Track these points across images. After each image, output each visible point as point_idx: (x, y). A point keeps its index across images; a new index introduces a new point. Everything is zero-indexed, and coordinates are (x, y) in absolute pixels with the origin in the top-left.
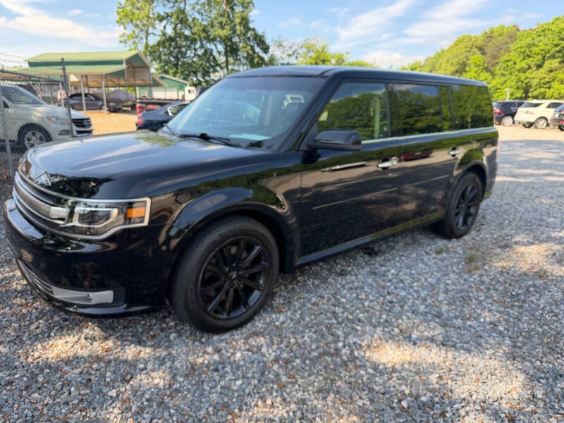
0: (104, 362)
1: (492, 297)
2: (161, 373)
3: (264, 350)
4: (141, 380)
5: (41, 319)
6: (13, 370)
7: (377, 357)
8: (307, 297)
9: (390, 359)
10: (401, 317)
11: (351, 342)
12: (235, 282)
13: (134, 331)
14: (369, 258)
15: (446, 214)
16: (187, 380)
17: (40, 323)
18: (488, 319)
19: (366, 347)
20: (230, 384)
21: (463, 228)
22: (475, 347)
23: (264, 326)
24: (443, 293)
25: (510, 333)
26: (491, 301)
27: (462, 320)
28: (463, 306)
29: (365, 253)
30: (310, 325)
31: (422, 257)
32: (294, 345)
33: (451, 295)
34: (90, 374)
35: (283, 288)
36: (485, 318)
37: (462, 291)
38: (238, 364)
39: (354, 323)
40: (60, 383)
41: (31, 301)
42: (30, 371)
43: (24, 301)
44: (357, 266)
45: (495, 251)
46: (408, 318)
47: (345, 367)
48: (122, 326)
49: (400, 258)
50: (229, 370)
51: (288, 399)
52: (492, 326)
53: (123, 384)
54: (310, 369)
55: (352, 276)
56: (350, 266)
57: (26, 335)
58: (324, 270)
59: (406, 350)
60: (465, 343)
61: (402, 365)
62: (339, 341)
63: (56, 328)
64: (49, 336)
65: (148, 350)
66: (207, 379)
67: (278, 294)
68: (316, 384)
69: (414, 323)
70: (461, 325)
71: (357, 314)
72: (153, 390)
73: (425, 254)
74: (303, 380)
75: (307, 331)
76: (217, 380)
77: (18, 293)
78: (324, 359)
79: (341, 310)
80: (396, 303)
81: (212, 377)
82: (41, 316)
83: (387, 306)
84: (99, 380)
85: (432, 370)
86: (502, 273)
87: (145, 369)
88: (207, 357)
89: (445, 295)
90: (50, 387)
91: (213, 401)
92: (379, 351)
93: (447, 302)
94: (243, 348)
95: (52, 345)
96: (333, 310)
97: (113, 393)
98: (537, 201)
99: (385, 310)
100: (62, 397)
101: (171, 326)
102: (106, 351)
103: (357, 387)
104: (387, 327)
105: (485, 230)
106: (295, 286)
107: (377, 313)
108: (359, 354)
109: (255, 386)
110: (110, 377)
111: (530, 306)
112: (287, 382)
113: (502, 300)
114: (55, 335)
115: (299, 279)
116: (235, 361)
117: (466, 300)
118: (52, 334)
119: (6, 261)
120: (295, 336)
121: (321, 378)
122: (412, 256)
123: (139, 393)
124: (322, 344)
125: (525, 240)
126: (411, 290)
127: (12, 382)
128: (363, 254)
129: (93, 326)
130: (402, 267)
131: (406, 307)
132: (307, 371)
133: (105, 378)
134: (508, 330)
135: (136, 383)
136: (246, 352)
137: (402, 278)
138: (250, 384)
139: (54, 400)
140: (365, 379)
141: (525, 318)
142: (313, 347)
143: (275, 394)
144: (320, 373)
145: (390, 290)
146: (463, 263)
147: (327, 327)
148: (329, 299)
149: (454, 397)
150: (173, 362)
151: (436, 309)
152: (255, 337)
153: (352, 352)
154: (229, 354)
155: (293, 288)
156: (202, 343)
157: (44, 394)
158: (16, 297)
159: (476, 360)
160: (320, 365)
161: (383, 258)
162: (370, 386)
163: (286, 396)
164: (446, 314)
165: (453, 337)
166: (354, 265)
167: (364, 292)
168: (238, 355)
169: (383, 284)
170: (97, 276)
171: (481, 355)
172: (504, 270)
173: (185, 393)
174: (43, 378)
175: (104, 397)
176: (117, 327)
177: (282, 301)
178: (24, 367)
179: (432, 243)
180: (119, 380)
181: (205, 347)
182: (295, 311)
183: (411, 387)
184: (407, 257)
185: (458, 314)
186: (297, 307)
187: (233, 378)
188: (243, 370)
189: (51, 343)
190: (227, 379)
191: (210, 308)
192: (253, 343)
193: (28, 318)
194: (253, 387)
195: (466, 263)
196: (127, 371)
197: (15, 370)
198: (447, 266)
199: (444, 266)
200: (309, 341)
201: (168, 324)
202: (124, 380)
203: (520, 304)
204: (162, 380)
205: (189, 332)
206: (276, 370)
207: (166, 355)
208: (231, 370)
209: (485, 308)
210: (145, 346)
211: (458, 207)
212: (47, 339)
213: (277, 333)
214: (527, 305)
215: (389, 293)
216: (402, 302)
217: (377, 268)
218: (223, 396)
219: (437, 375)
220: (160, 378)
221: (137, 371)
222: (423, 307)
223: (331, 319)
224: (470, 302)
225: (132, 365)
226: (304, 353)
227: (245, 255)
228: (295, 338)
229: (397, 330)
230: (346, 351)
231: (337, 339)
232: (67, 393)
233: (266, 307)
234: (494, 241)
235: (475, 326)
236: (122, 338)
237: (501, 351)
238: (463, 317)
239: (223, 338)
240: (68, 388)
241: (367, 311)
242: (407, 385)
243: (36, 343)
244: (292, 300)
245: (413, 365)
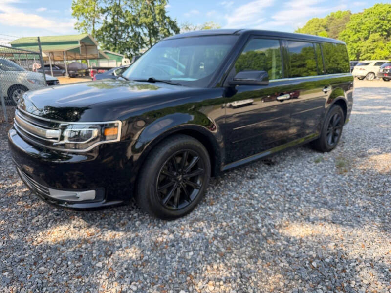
0: (90, 243)
1: (360, 190)
2: (133, 249)
3: (205, 230)
4: (119, 255)
5: (39, 215)
6: (23, 251)
7: (288, 233)
8: (230, 194)
9: (297, 233)
10: (299, 206)
11: (267, 223)
12: (181, 183)
13: (109, 221)
14: (269, 167)
15: (322, 134)
16: (153, 253)
17: (39, 218)
18: (361, 205)
19: (278, 227)
20: (185, 255)
21: (332, 145)
22: (356, 224)
23: (202, 214)
24: (326, 188)
25: (379, 214)
26: (360, 192)
27: (342, 205)
28: (341, 196)
29: (265, 164)
30: (235, 213)
31: (306, 165)
32: (226, 226)
33: (331, 189)
34: (81, 252)
35: (211, 189)
36: (359, 204)
37: (339, 186)
38: (188, 241)
39: (266, 210)
40: (60, 259)
41: (30, 203)
42: (36, 251)
43: (25, 203)
44: (261, 172)
45: (356, 160)
46: (305, 206)
47: (266, 241)
48: (100, 217)
49: (291, 166)
50: (182, 246)
51: (229, 264)
52: (365, 209)
53: (106, 258)
54: (241, 243)
55: (259, 179)
56: (256, 172)
57: (30, 226)
58: (238, 176)
59: (307, 227)
60: (349, 221)
61: (307, 238)
62: (258, 222)
63: (51, 221)
64: (47, 227)
65: (121, 234)
66: (167, 252)
67: (208, 193)
68: (247, 253)
69: (310, 209)
70: (343, 209)
71: (268, 204)
72: (128, 261)
73: (307, 163)
74: (237, 251)
75: (234, 217)
76: (175, 253)
77: (21, 198)
78: (250, 236)
79: (256, 202)
80: (294, 196)
81: (171, 250)
82: (39, 213)
83: (288, 198)
84: (88, 256)
85: (329, 240)
86: (364, 174)
87: (121, 246)
88: (165, 236)
89: (327, 189)
90: (53, 262)
91: (175, 267)
92: (288, 229)
93: (329, 194)
94: (189, 230)
95: (50, 233)
96: (250, 202)
97: (100, 264)
98: (377, 126)
99: (287, 201)
100: (63, 268)
101: (136, 217)
102: (90, 236)
103: (277, 254)
104: (291, 212)
105: (346, 146)
106: (220, 187)
107: (282, 203)
108: (274, 231)
109: (203, 256)
110: (96, 253)
111: (388, 195)
112: (226, 252)
113: (368, 192)
114: (51, 226)
115: (222, 182)
116: (185, 239)
117: (343, 192)
118: (49, 225)
119: (9, 176)
120: (226, 220)
121: (250, 249)
122: (299, 165)
123: (119, 264)
124: (246, 226)
125: (376, 152)
126: (303, 187)
127: (24, 260)
128: (263, 164)
129: (78, 219)
130: (293, 172)
131: (302, 199)
132: (238, 244)
133: (92, 254)
134: (377, 212)
135: (116, 257)
136: (192, 233)
137: (295, 179)
138: (199, 254)
139: (57, 271)
140: (282, 248)
141: (387, 203)
142: (240, 227)
143: (218, 261)
144: (248, 245)
145: (288, 187)
146: (335, 168)
147: (247, 213)
148: (245, 195)
149: (348, 258)
150: (141, 241)
151: (323, 199)
152: (197, 222)
153: (269, 230)
154: (180, 235)
155: (218, 188)
156: (159, 227)
157: (49, 267)
158: (19, 200)
159: (359, 232)
160: (248, 240)
161: (278, 166)
162: (286, 253)
163: (227, 262)
164: (330, 202)
165: (339, 217)
166: (259, 172)
167: (270, 189)
168: (187, 235)
169: (282, 184)
171: (362, 229)
172: (365, 172)
173: (153, 262)
174: (46, 256)
175: (93, 267)
176: (96, 219)
177: (212, 197)
178: (31, 249)
179: (312, 155)
180: (103, 255)
181: (162, 230)
182: (223, 204)
183: (317, 253)
184: (295, 165)
185: (339, 202)
186: (223, 201)
187: (186, 250)
188: (192, 245)
189: (48, 231)
190: (182, 251)
191: (164, 202)
192: (196, 226)
193: (30, 215)
194: (201, 257)
195: (337, 168)
196: (108, 249)
197: (25, 251)
198: (325, 170)
199: (322, 170)
200: (236, 223)
201: (133, 215)
202: (106, 255)
203: (381, 194)
204: (134, 254)
205: (149, 220)
206: (217, 244)
207: (135, 237)
208: (184, 246)
209: (357, 197)
210: (118, 231)
211: (328, 130)
212: (45, 229)
213: (212, 219)
214: (386, 195)
215: (288, 190)
216: (298, 195)
217: (275, 173)
218: (181, 263)
219: (334, 244)
220: (133, 253)
221: (115, 248)
222: (313, 198)
223: (249, 208)
224: (346, 193)
225: (110, 245)
226: (234, 232)
227: (187, 164)
228: (225, 222)
229: (298, 214)
230: (264, 230)
231: (257, 222)
232: (66, 266)
233: (201, 202)
234: (354, 153)
235: (353, 209)
236: (100, 226)
237: (376, 226)
238: (343, 204)
239: (174, 223)
240: (66, 262)
241: (275, 202)
242: (313, 251)
243: (38, 232)
244: (219, 197)
245: (314, 237)
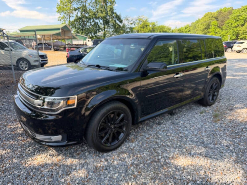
0: (58, 166)
1: (226, 133)
2: (83, 171)
3: (127, 160)
4: (74, 174)
5: (30, 146)
6: (20, 170)
7: (177, 163)
8: (144, 135)
9: (182, 163)
10: (186, 144)
11: (165, 156)
12: (113, 130)
13: (70, 152)
14: (171, 116)
15: (204, 95)
16: (94, 174)
17: (30, 149)
18: (225, 144)
19: (171, 158)
20: (113, 176)
21: (212, 101)
22: (220, 158)
23: (126, 148)
24: (204, 132)
25: (236, 151)
26: (226, 135)
27: (213, 144)
28: (214, 138)
29: (169, 114)
30: (146, 148)
31: (194, 115)
32: (139, 157)
33: (208, 133)
34: (52, 172)
35: (133, 131)
36: (224, 144)
37: (213, 131)
38: (116, 166)
39: (165, 147)
40: (40, 176)
41: (26, 138)
42: (27, 170)
43: (22, 138)
44: (165, 120)
45: (227, 112)
46: (189, 144)
47: (162, 168)
48: (65, 149)
49: (185, 116)
50: (112, 169)
51: (138, 183)
52: (227, 147)
53: (67, 176)
54: (147, 169)
55: (163, 124)
56: (162, 120)
57: (25, 154)
58: (151, 122)
59: (189, 159)
60: (216, 156)
61: (188, 166)
62: (159, 155)
63: (37, 151)
64: (34, 154)
65: (77, 160)
66: (103, 173)
67: (131, 134)
68: (150, 175)
69: (192, 146)
70: (213, 147)
71: (167, 143)
72: (79, 179)
73: (195, 114)
74: (144, 174)
75: (145, 151)
76: (107, 174)
77: (20, 134)
78: (153, 164)
79: (160, 141)
80: (184, 137)
81: (105, 172)
82: (30, 145)
83: (180, 139)
84: (56, 174)
85: (201, 169)
86: (230, 122)
87: (76, 169)
88: (102, 163)
89: (205, 133)
90: (36, 178)
91: (106, 184)
92: (177, 160)
93: (206, 136)
94: (117, 159)
95: (36, 158)
96: (156, 141)
97: (63, 180)
98: (244, 87)
99: (179, 140)
100: (41, 182)
101: (86, 149)
102: (59, 161)
103: (168, 177)
104: (180, 149)
105: (222, 102)
106: (139, 130)
107: (176, 142)
108: (168, 161)
109: (124, 177)
110: (61, 173)
111: (244, 138)
112: (137, 175)
113: (231, 135)
114: (37, 154)
115: (140, 126)
116: (114, 165)
117: (215, 135)
118: (35, 153)
119: (14, 120)
120: (140, 153)
121: (152, 173)
122: (190, 115)
123: (74, 180)
124: (152, 157)
125: (240, 106)
126: (190, 131)
127: (20, 176)
128: (167, 114)
129: (52, 150)
130: (185, 120)
131: (188, 139)
132: (146, 169)
133: (59, 173)
134: (234, 149)
135: (72, 176)
136: (119, 161)
137: (186, 125)
138: (121, 176)
139: (38, 184)
140: (171, 173)
141: (242, 143)
142: (148, 158)
143: (132, 180)
144: (152, 170)
145: (181, 131)
146: (213, 118)
147: (153, 149)
148: (154, 136)
149: (211, 181)
150: (88, 166)
151: (202, 140)
152: (122, 154)
153: (165, 160)
154: (111, 162)
155: (138, 131)
156: (99, 157)
157: (34, 181)
158: (19, 136)
159: (221, 164)
160: (152, 167)
161: (177, 116)
162: (174, 176)
163: (137, 181)
164: (206, 142)
165: (210, 153)
166: (164, 120)
167: (169, 132)
168: (115, 162)
169: (178, 128)
170: (55, 128)
171: (223, 161)
172: (231, 121)
173: (94, 180)
174: (33, 174)
175: (59, 182)
176: (63, 150)
177: (133, 137)
178: (24, 169)
179: (198, 109)
180: (65, 174)
181: (101, 159)
182: (139, 141)
183: (192, 177)
184: (187, 115)
185: (211, 142)
186: (140, 140)
187: (114, 173)
188: (118, 169)
189: (35, 157)
190: (111, 173)
191: (103, 141)
192: (122, 157)
193: (25, 146)
194: (123, 177)
195: (214, 118)
196: (68, 170)
197: (21, 170)
198: (205, 119)
199: (204, 119)
200: (146, 155)
201: (84, 148)
202: (67, 174)
203: (239, 137)
204: (83, 174)
205: (93, 152)
206: (132, 169)
207: (85, 163)
208: (113, 169)
209: (223, 139)
210: (75, 158)
211: (209, 92)
212: (33, 156)
213: (132, 152)
214: (242, 137)
215: (180, 133)
216: (186, 137)
217: (174, 121)
218: (110, 181)
219: (204, 171)
220: (82, 173)
221: (73, 170)
222: (196, 139)
223: (155, 145)
224: (216, 136)
225: (70, 167)
226: (144, 161)
227: (117, 118)
228: (140, 154)
229: (185, 150)
230: (162, 160)
232: (43, 181)
233: (127, 140)
234: (226, 107)
235: (220, 147)
236: (65, 155)
237: (232, 159)
238: (214, 143)
239: (108, 154)
240: (44, 178)
241: (171, 141)
242: (190, 176)
243: (29, 158)
244: (137, 136)
245: (192, 166)
